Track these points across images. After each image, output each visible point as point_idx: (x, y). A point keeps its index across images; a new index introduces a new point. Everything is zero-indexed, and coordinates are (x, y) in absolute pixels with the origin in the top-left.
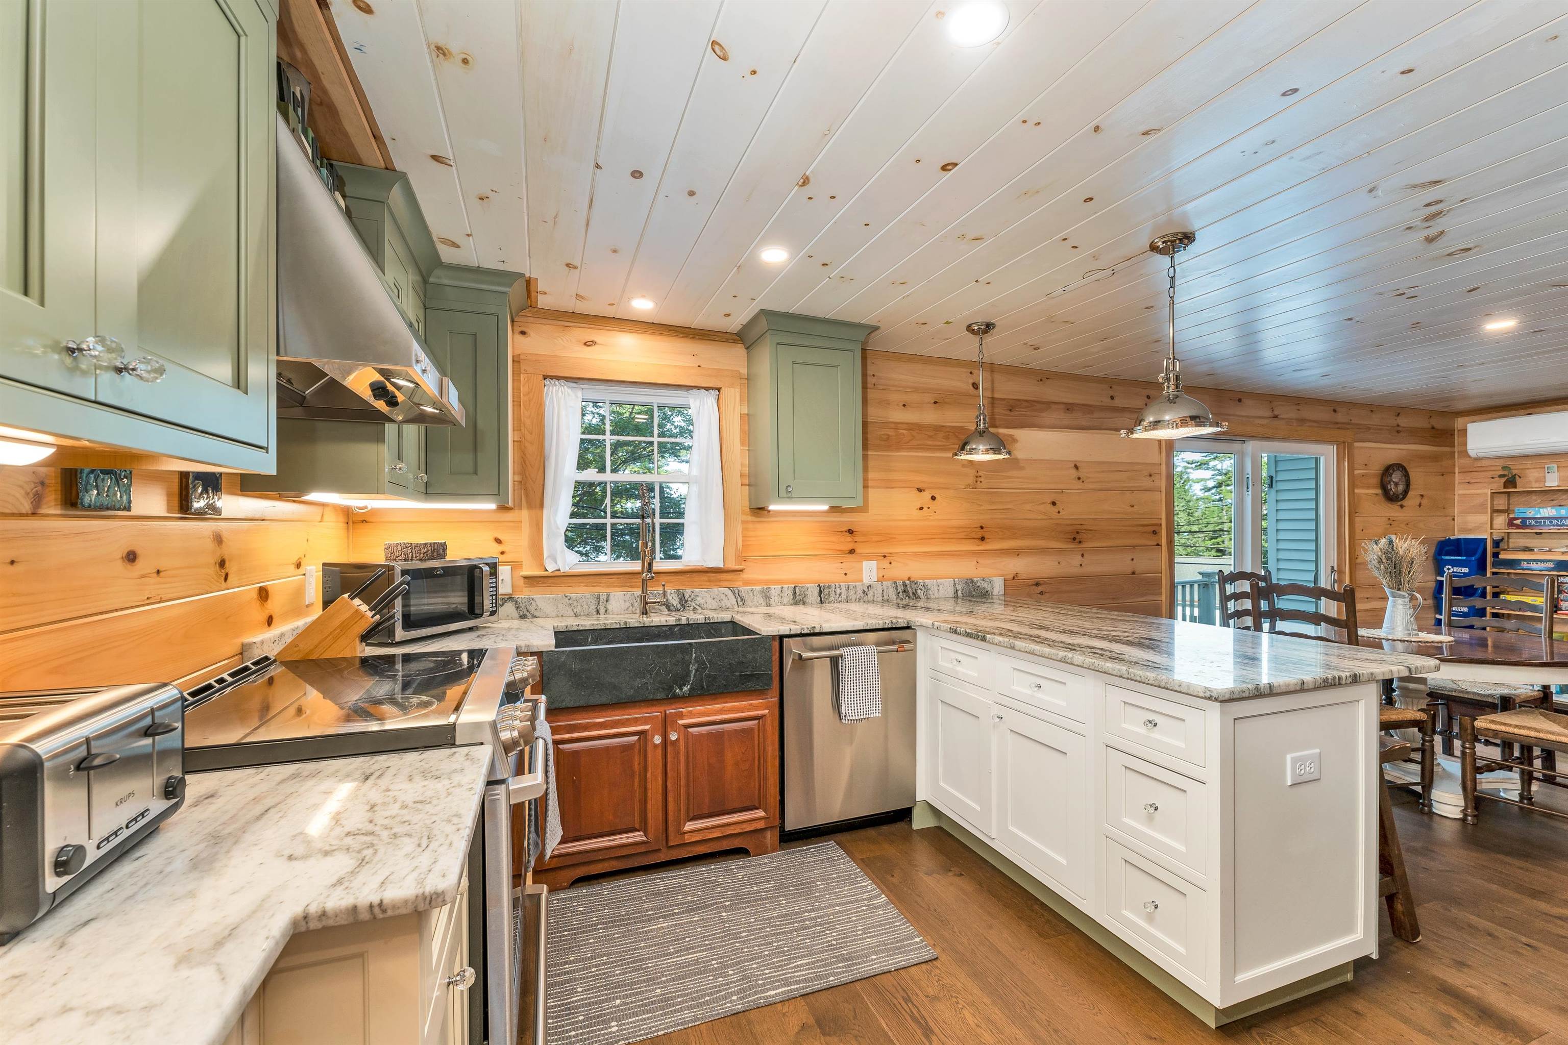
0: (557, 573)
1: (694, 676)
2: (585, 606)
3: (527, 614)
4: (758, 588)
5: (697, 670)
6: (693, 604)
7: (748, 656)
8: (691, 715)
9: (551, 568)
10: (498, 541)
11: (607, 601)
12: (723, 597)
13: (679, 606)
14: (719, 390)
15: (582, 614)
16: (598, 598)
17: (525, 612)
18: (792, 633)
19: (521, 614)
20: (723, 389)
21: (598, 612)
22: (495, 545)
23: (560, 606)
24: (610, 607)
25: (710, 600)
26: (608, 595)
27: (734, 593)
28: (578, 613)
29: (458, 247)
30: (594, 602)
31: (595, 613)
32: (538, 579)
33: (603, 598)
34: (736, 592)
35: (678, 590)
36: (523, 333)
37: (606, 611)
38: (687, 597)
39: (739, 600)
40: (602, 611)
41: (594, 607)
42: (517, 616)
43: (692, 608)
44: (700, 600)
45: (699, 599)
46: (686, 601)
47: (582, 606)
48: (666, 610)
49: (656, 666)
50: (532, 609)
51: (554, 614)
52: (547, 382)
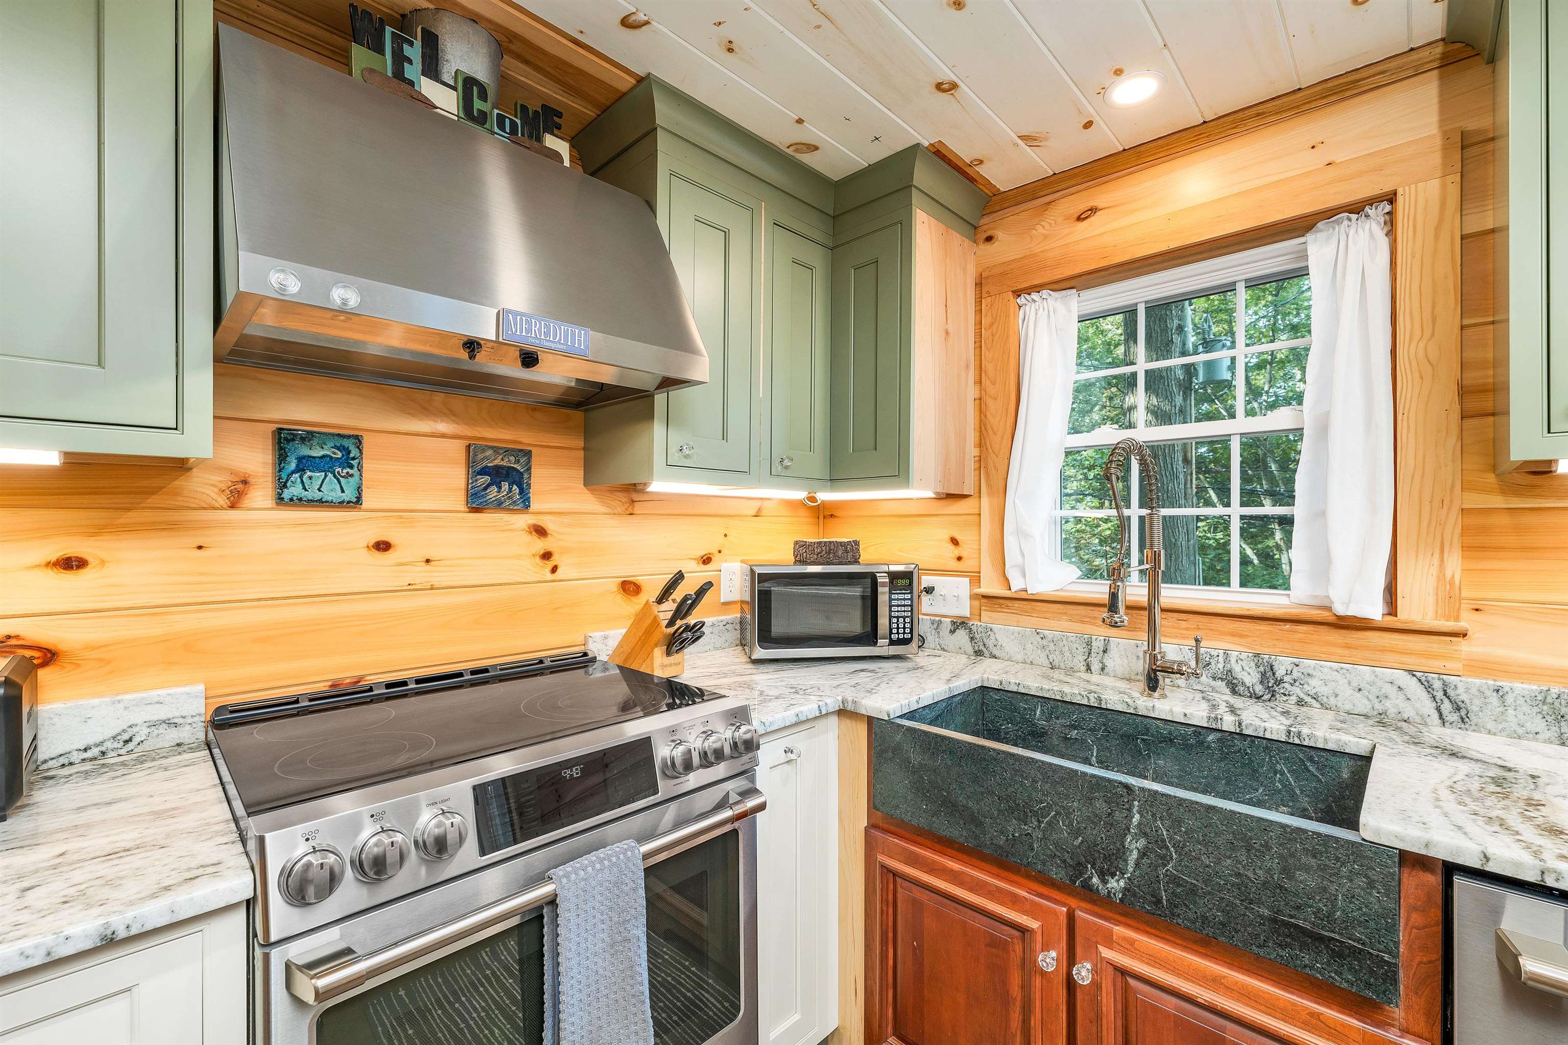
0: (1023, 595)
1: (1137, 864)
2: (1067, 654)
3: (984, 650)
4: (1521, 687)
5: (1143, 854)
6: (1297, 690)
7: (1301, 875)
8: (1129, 948)
9: (1017, 584)
10: (955, 542)
11: (1105, 651)
12: (1391, 691)
13: (1259, 689)
14: (1391, 198)
15: (1062, 665)
16: (1089, 644)
17: (981, 647)
18: (1491, 867)
19: (976, 648)
20: (1400, 192)
21: (1089, 669)
22: (951, 547)
23: (1029, 646)
24: (1109, 662)
25: (1346, 692)
26: (1107, 642)
27: (1428, 687)
28: (1056, 663)
29: (816, 148)
30: (1082, 649)
31: (1083, 668)
32: (1001, 601)
33: (1098, 645)
34: (1437, 685)
35: (1257, 655)
36: (989, 239)
37: (1103, 669)
38: (1280, 672)
39: (1446, 707)
40: (1096, 667)
41: (1082, 658)
42: (970, 650)
43: (1293, 699)
44: (1314, 685)
45: (1313, 682)
46: (1279, 682)
47: (1062, 653)
48: (1228, 691)
49: (1049, 807)
50: (990, 643)
51: (1020, 657)
52: (1021, 300)
